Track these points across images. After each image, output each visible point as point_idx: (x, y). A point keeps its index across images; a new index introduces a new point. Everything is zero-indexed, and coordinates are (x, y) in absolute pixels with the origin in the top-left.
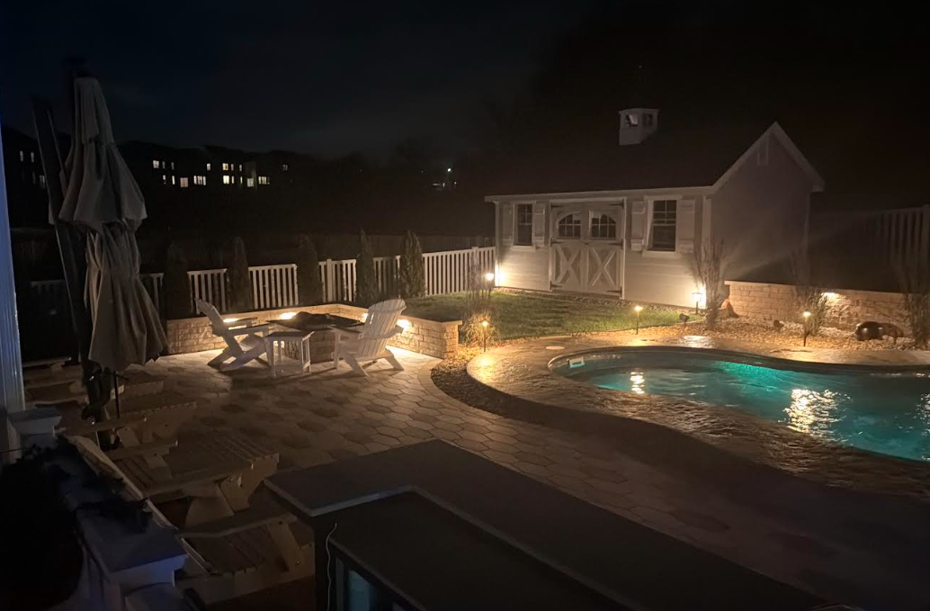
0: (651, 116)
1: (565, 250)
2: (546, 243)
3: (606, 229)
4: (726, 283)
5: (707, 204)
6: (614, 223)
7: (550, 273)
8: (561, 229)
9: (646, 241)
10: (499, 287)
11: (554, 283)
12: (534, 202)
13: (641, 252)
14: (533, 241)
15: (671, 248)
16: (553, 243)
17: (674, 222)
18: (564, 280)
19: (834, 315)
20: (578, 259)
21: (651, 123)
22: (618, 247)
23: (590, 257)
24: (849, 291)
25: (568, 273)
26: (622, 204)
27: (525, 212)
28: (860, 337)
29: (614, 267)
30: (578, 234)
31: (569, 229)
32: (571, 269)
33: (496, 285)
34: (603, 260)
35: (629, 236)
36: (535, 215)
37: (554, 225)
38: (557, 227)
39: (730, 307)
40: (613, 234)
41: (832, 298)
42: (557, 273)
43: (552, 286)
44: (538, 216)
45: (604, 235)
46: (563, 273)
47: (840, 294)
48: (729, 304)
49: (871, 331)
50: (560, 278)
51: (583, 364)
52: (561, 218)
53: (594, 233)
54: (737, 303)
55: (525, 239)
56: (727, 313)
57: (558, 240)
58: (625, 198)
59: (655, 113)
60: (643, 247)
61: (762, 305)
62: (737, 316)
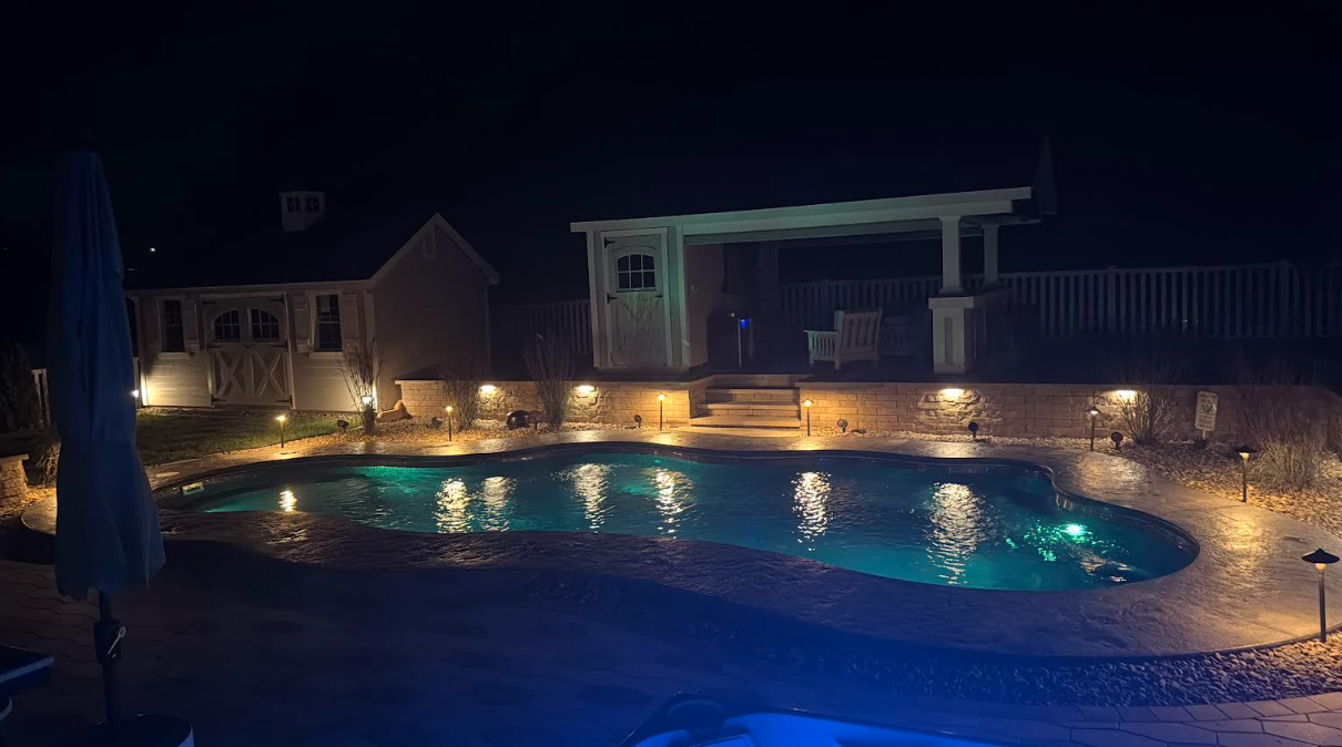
0: (316, 200)
1: (224, 355)
2: (202, 348)
3: (267, 328)
4: (397, 382)
5: (369, 299)
6: (276, 321)
7: (210, 385)
8: (218, 330)
9: (311, 342)
10: (149, 407)
11: (216, 397)
12: (181, 298)
13: (307, 354)
14: (186, 345)
15: (337, 347)
16: (209, 347)
17: (338, 319)
18: (226, 392)
19: (494, 407)
20: (240, 366)
21: (317, 209)
22: (283, 349)
23: (254, 360)
24: (503, 383)
25: (230, 385)
26: (282, 300)
27: (173, 309)
28: (511, 426)
29: (281, 373)
30: (237, 336)
31: (227, 329)
32: (233, 379)
33: (145, 404)
34: (268, 366)
35: (294, 337)
36: (185, 314)
37: (209, 328)
38: (213, 327)
39: (403, 408)
40: (276, 334)
41: (488, 391)
42: (218, 385)
43: (213, 400)
44: (189, 315)
45: (266, 336)
46: (224, 383)
47: (496, 385)
48: (402, 404)
49: (519, 419)
50: (223, 389)
51: (202, 488)
52: (218, 316)
53: (256, 335)
54: (409, 404)
55: (175, 344)
56: (400, 415)
57: (217, 344)
58: (285, 293)
59: (321, 196)
60: (309, 348)
61: (430, 403)
62: (410, 417)
